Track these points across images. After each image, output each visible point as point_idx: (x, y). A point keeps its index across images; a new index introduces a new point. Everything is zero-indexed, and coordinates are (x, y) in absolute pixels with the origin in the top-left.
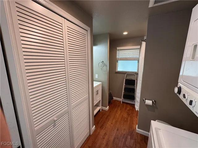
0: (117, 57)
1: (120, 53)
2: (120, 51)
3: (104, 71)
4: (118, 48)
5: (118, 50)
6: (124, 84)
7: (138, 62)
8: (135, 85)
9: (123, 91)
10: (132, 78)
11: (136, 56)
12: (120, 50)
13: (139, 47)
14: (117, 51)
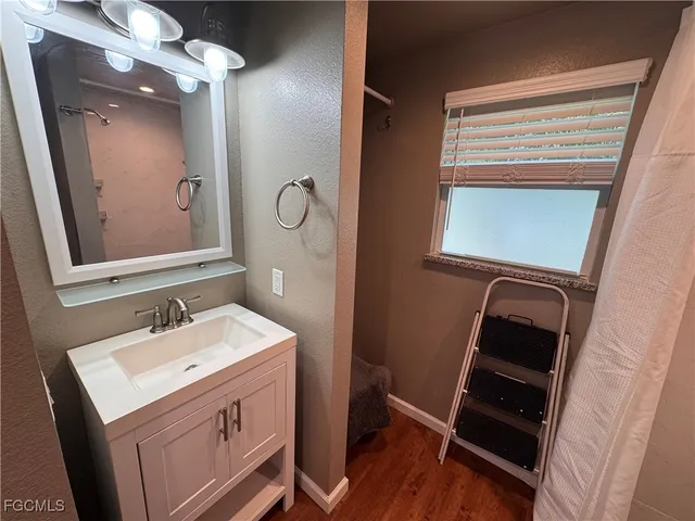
0: (446, 161)
1: (465, 131)
2: (465, 120)
3: (319, 256)
4: (454, 99)
5: (456, 113)
6: (473, 347)
7: (609, 199)
8: (556, 373)
9: (461, 389)
10: (539, 314)
11: (588, 150)
12: (470, 111)
13: (635, 71)
14: (449, 122)
